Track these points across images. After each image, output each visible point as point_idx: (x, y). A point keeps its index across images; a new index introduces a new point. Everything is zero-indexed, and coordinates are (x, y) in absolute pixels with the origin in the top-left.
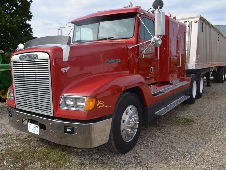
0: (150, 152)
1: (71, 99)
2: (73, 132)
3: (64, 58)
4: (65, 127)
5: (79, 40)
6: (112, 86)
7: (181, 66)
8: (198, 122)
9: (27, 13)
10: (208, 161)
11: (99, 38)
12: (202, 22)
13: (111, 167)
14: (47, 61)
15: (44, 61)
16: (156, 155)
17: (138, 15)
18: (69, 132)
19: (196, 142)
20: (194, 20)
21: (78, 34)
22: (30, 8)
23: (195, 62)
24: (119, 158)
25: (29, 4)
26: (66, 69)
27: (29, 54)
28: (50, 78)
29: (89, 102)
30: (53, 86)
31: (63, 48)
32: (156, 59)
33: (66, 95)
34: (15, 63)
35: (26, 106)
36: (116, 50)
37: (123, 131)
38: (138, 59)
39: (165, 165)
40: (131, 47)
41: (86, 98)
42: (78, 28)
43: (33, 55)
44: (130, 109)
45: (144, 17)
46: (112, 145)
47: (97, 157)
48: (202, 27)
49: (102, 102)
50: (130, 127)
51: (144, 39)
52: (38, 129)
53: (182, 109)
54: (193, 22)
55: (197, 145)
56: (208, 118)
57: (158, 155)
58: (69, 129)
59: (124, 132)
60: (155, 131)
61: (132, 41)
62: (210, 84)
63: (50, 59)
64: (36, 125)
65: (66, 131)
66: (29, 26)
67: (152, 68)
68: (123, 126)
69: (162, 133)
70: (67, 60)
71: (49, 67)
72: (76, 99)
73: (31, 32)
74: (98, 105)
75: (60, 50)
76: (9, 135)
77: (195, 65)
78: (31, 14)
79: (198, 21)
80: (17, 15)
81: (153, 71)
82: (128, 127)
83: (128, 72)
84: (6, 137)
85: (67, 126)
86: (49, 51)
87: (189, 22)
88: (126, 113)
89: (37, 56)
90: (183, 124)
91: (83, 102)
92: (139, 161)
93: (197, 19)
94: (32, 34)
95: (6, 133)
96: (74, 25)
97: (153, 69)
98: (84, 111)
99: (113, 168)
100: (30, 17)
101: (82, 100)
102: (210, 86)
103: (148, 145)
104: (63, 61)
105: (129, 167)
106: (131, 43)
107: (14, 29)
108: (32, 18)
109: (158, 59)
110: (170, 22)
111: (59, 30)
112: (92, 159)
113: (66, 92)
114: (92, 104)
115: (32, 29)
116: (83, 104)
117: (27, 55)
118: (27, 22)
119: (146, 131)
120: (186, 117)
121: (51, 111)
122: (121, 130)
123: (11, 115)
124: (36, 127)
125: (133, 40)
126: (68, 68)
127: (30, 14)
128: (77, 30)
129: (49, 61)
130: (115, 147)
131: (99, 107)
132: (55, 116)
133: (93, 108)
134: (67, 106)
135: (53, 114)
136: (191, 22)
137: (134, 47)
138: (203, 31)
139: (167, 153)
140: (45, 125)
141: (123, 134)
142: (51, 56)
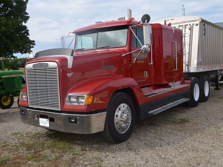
0: (140, 142)
1: (74, 97)
2: (76, 122)
3: (68, 66)
4: (70, 118)
5: (80, 48)
6: (108, 87)
7: (177, 70)
8: (192, 122)
9: (23, 14)
10: (187, 147)
11: (97, 48)
12: (204, 25)
13: (106, 151)
14: (56, 68)
15: (53, 69)
16: (145, 144)
17: (130, 27)
18: (73, 122)
19: (183, 135)
20: (195, 23)
21: (79, 42)
22: (26, 8)
23: (196, 64)
24: (113, 146)
25: (25, 4)
26: (70, 74)
27: (41, 63)
28: (58, 81)
29: (88, 98)
30: (60, 87)
31: (68, 58)
32: (150, 64)
33: (70, 94)
34: (28, 70)
35: (38, 105)
36: (113, 57)
37: (116, 124)
38: (131, 64)
39: (150, 150)
40: (124, 55)
41: (85, 95)
42: (79, 37)
43: (44, 64)
44: (122, 106)
45: (136, 28)
46: (107, 135)
47: (95, 146)
48: (205, 30)
49: (98, 99)
50: (122, 120)
51: (137, 47)
52: (48, 122)
53: (182, 111)
54: (194, 25)
55: (183, 138)
56: (204, 118)
57: (147, 144)
58: (73, 119)
59: (118, 124)
60: (150, 128)
61: (125, 50)
62: (219, 87)
63: (58, 67)
64: (46, 119)
65: (71, 122)
66: (25, 27)
67: (145, 72)
68: (116, 120)
69: (155, 130)
70: (71, 67)
71: (58, 73)
72: (78, 96)
73: (28, 34)
74: (95, 101)
75: (65, 60)
76: (19, 133)
77: (196, 68)
78: (28, 15)
79: (199, 24)
80: (12, 17)
81: (147, 75)
82: (121, 120)
83: (122, 76)
84: (16, 135)
85: (71, 118)
86: (57, 61)
87: (190, 25)
88: (119, 109)
89: (48, 64)
90: (177, 124)
91: (83, 99)
92: (130, 148)
93: (198, 22)
94: (28, 36)
95: (16, 132)
96: (76, 35)
97: (147, 73)
98: (84, 105)
99: (108, 152)
100: (26, 19)
101: (83, 97)
102: (219, 89)
103: (140, 138)
104: (68, 68)
105: (121, 151)
106: (124, 51)
107: (10, 32)
108: (29, 19)
109: (152, 63)
110: (162, 29)
111: (62, 39)
112: (92, 147)
113: (71, 92)
114: (90, 100)
115: (28, 30)
116: (84, 100)
117: (40, 64)
118: (24, 24)
119: (141, 129)
120: (183, 118)
121: (59, 107)
122: (115, 122)
123: (23, 113)
124: (47, 121)
125: (126, 48)
126: (72, 74)
127: (26, 15)
128: (79, 39)
129: (57, 68)
130: (110, 137)
131: (96, 102)
132: (62, 110)
133: (91, 103)
134: (71, 102)
135: (61, 109)
136: (192, 25)
137: (126, 55)
138: (205, 34)
139: (155, 142)
140: (54, 118)
141: (117, 126)
142: (59, 64)
